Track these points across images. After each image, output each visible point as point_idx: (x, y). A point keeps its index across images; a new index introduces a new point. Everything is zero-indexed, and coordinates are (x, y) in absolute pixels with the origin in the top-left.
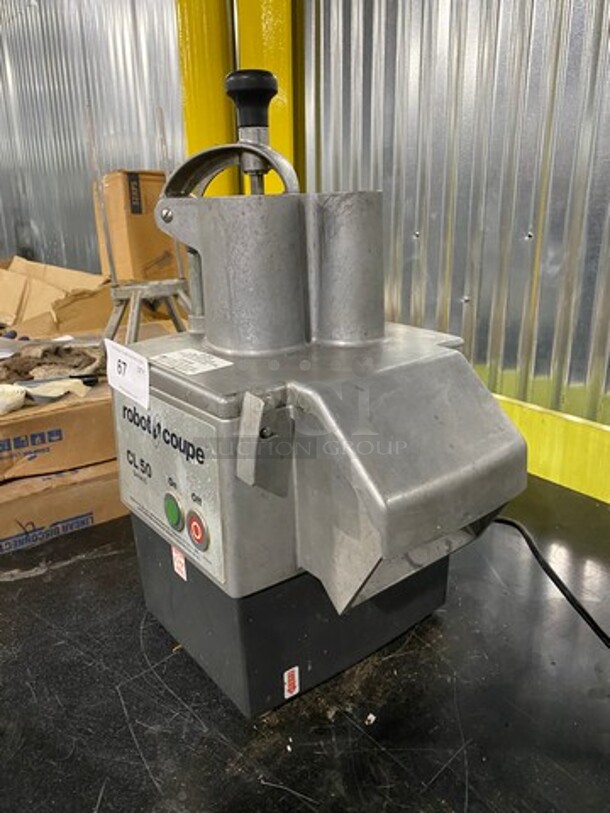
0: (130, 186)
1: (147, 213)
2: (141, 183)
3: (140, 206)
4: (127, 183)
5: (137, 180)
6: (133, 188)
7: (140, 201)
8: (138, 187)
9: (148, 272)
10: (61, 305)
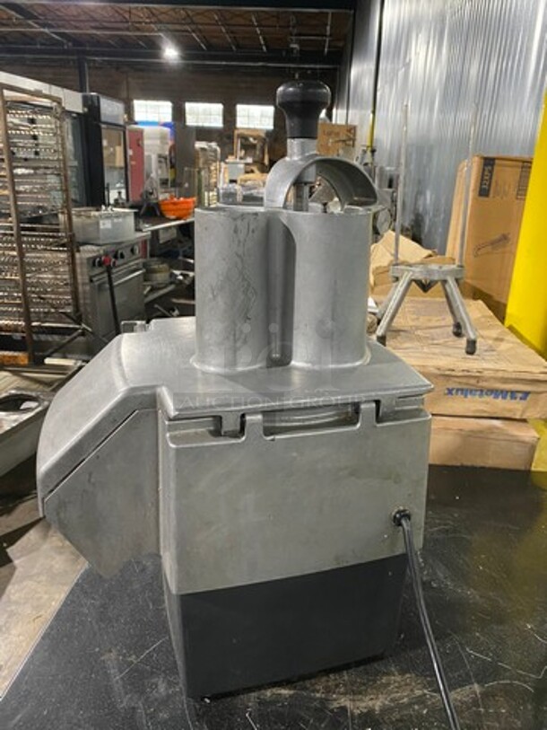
0: (484, 170)
1: (494, 197)
2: (496, 168)
3: (489, 190)
4: (482, 166)
5: (493, 165)
6: (486, 173)
7: (490, 185)
8: (491, 172)
9: (479, 253)
10: (380, 271)
